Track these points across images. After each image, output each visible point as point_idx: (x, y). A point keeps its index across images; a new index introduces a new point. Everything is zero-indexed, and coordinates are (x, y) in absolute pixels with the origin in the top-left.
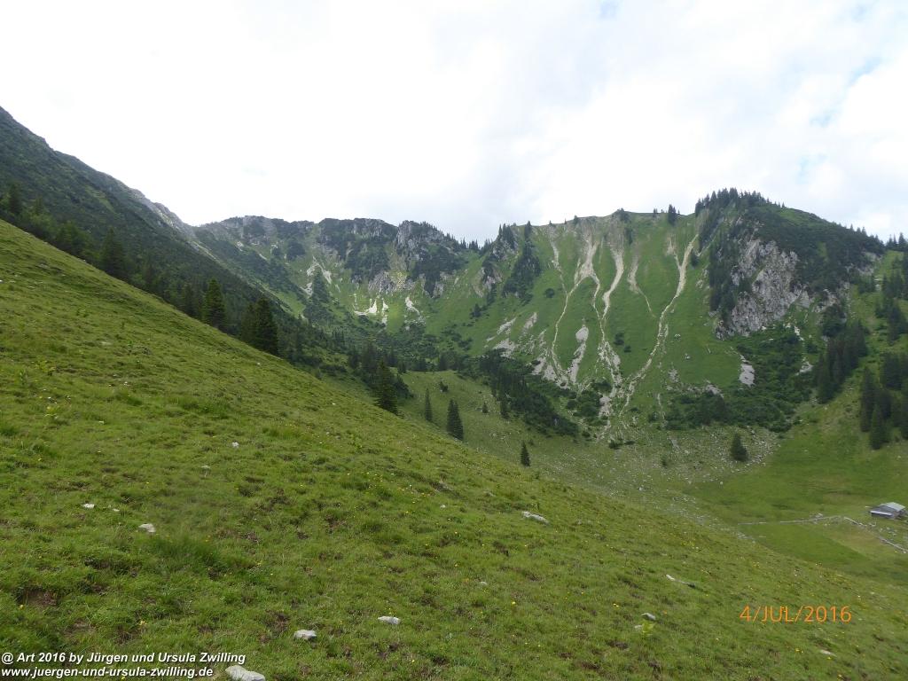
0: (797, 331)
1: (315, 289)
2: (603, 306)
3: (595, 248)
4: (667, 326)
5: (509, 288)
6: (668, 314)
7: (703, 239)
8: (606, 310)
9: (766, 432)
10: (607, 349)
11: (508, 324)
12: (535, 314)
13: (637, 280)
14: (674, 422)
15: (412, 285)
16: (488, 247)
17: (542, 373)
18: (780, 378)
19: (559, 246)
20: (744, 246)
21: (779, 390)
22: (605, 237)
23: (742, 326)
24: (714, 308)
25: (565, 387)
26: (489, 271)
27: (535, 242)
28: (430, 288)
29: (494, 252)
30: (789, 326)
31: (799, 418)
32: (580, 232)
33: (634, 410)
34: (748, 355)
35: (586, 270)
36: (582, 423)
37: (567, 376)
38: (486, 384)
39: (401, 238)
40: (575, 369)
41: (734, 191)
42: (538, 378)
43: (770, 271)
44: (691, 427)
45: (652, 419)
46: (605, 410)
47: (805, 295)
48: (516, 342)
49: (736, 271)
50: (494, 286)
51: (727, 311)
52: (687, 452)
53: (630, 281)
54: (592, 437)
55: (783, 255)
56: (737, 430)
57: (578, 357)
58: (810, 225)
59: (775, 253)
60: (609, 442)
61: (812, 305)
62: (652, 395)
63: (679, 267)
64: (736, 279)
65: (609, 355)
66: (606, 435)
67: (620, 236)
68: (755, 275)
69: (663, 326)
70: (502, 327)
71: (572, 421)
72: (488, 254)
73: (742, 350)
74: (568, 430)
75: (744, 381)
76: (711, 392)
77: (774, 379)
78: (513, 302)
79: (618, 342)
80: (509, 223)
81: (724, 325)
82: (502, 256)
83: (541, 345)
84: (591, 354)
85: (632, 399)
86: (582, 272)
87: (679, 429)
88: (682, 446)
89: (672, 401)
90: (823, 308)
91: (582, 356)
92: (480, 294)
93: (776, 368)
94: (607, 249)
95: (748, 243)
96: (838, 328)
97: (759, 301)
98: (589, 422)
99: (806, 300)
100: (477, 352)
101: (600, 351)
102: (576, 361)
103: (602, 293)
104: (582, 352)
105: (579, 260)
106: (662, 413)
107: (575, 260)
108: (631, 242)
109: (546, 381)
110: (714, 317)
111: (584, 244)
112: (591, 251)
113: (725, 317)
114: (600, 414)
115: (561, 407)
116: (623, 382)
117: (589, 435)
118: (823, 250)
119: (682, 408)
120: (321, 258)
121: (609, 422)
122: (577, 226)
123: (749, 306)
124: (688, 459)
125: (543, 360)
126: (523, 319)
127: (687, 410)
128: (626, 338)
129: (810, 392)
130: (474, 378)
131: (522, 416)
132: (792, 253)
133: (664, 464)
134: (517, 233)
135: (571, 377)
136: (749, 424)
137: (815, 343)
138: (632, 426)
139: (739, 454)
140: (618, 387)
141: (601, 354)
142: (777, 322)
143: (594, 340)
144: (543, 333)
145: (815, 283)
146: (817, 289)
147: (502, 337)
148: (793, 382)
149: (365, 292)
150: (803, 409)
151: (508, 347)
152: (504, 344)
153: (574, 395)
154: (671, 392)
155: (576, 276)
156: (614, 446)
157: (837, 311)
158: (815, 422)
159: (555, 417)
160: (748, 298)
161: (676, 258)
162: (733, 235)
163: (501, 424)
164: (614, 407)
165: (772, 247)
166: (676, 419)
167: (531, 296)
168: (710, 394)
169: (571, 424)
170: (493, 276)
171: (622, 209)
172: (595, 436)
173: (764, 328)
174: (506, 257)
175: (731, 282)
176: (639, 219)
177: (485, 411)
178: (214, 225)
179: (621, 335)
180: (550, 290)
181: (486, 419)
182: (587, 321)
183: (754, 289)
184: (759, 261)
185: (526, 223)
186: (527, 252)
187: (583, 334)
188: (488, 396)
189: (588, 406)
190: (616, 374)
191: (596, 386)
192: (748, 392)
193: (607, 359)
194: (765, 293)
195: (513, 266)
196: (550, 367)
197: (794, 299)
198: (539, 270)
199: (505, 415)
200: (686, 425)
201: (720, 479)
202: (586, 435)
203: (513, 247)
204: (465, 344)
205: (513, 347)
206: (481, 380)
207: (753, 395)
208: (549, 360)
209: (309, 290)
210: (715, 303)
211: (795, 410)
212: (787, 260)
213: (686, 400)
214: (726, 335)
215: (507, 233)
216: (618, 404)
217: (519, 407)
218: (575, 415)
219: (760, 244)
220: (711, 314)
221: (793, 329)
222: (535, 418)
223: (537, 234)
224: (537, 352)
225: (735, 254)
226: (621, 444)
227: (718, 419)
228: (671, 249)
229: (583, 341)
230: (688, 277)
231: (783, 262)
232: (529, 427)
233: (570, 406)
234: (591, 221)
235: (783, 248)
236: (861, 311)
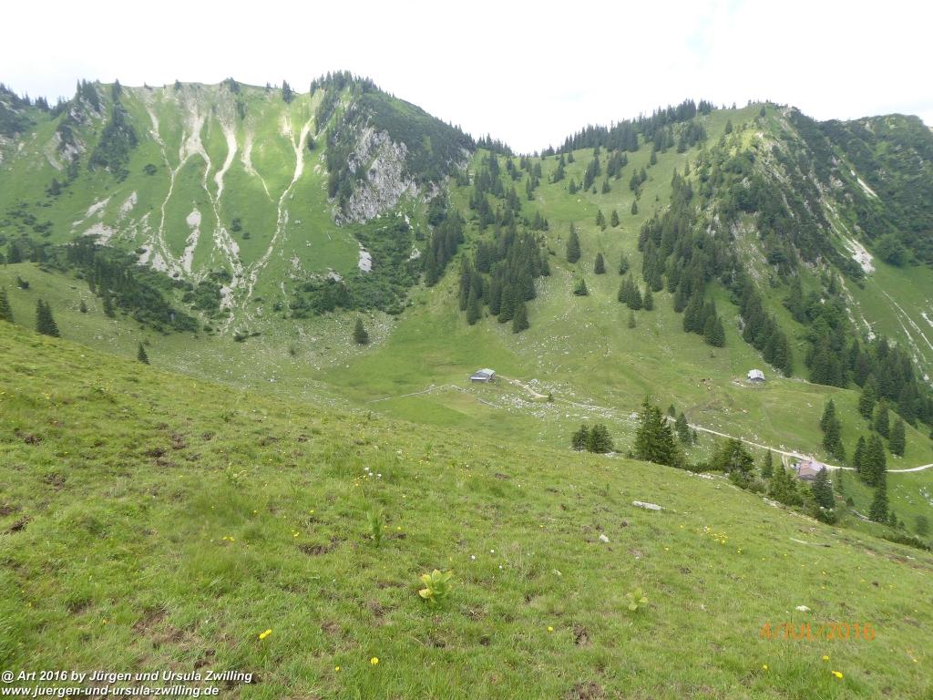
0: (407, 220)
2: (216, 187)
3: (202, 121)
4: (286, 212)
5: (98, 161)
6: (287, 199)
7: (321, 120)
8: (219, 193)
9: (383, 314)
10: (223, 235)
11: (100, 205)
12: (134, 196)
13: (251, 160)
14: (299, 311)
16: (63, 107)
17: (150, 263)
18: (394, 264)
19: (158, 114)
20: (359, 133)
21: (393, 275)
22: (214, 108)
23: (359, 214)
24: (332, 195)
25: (179, 279)
26: (68, 138)
27: (127, 107)
29: (73, 114)
30: (400, 215)
31: (411, 300)
32: (182, 99)
33: (258, 300)
34: (365, 243)
35: (193, 146)
36: (201, 316)
37: (180, 266)
38: (80, 277)
40: (188, 258)
41: (348, 74)
42: (145, 269)
43: (383, 161)
44: (317, 314)
45: (277, 309)
46: (227, 302)
47: (414, 185)
48: (113, 227)
49: (352, 157)
50: (75, 157)
51: (344, 198)
52: (314, 339)
53: (245, 161)
54: (215, 331)
55: (395, 145)
56: (358, 314)
57: (190, 244)
58: (417, 118)
59: (387, 142)
60: (234, 335)
61: (419, 195)
62: (276, 284)
63: (296, 150)
64: (352, 167)
65: (226, 242)
66: (231, 329)
67: (231, 110)
68: (370, 162)
69: (282, 211)
70: (93, 209)
71: (190, 315)
72: (64, 116)
73: (359, 237)
74: (188, 325)
75: (363, 268)
76: (333, 279)
77: (389, 265)
78: (104, 179)
79: (235, 228)
80: (91, 79)
81: (342, 212)
82: (83, 119)
83: (145, 231)
84: (206, 242)
85: (255, 289)
86: (188, 147)
87: (304, 317)
88: (308, 334)
89: (297, 289)
90: (429, 199)
91: (195, 244)
92: (58, 166)
93: (389, 255)
94: (216, 124)
95: (363, 131)
96: (441, 217)
97: (374, 190)
98: (210, 315)
99: (415, 190)
100: (61, 238)
101: (216, 238)
102: (189, 249)
103: (213, 173)
104: (196, 240)
105: (184, 132)
106: (287, 302)
107: (179, 132)
108: (243, 117)
109: (155, 272)
110: (333, 204)
111: (188, 114)
112: (197, 124)
113: (343, 204)
114: (222, 306)
115: (175, 300)
116: (244, 271)
117: (211, 330)
119: (306, 296)
121: (232, 314)
122: (180, 91)
123: (365, 194)
124: (315, 347)
125: (149, 249)
126: (117, 200)
127: (311, 298)
128: (244, 224)
129: (419, 277)
130: (63, 271)
131: (131, 314)
132: (402, 144)
133: (293, 353)
134: (102, 92)
135: (185, 266)
136: (369, 308)
137: (422, 231)
138: (258, 317)
139: (361, 338)
140: (239, 276)
141: (218, 241)
142: (389, 211)
143: (208, 225)
144: (146, 216)
145: (422, 174)
146: (424, 180)
147: (94, 220)
148: (405, 268)
150: (414, 292)
151: (103, 234)
152: (97, 229)
153: (190, 288)
154: (294, 281)
155: (181, 152)
156: (239, 339)
157: (440, 202)
158: (424, 303)
159: (172, 312)
160: (364, 186)
161: (293, 139)
162: (349, 121)
163: (106, 325)
164: (236, 298)
165: (385, 137)
166: (301, 307)
167: (128, 172)
168: (332, 282)
169: (191, 319)
170: (73, 144)
171: (232, 79)
172: (218, 330)
173: (379, 216)
174: (89, 121)
175: (348, 169)
176: (251, 92)
177: (84, 311)
179: (239, 221)
180: (150, 165)
181: (86, 319)
182: (199, 204)
183: (370, 177)
184: (373, 149)
185: (114, 81)
186: (118, 119)
187: (194, 218)
188: (84, 292)
189: (207, 298)
190: (236, 262)
191: (214, 276)
192: (367, 280)
193: (225, 247)
194: (379, 182)
195: (99, 132)
196: (158, 257)
197: (404, 189)
198: (134, 141)
199: (109, 313)
200: (311, 313)
201: (346, 363)
202: (208, 330)
203: (97, 109)
204: (42, 229)
205: (109, 233)
206: (72, 273)
207: (371, 281)
208: (157, 248)
210: (334, 188)
211: (407, 293)
212: (397, 151)
213: (309, 288)
214: (344, 222)
215: (88, 92)
216: (240, 295)
217: (126, 303)
218: (193, 308)
219: (374, 132)
220: (330, 201)
221: (403, 217)
222: (147, 315)
223: (128, 96)
224: (140, 239)
225: (351, 140)
226: (247, 337)
227: (340, 305)
228: (286, 129)
229: (195, 226)
230: (306, 162)
231: (394, 152)
232: (142, 324)
233: (187, 299)
234: (195, 88)
235: (394, 138)
236: (458, 203)
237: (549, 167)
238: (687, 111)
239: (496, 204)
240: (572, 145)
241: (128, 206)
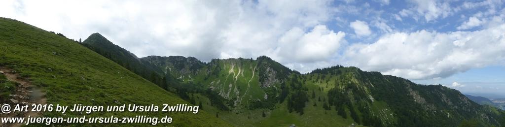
0: (276, 88)
1: (167, 72)
2: (236, 79)
3: (234, 66)
4: (250, 85)
5: (214, 74)
6: (250, 82)
7: (258, 66)
8: (236, 81)
9: (269, 110)
10: (236, 90)
11: (213, 82)
12: (219, 80)
13: (243, 74)
14: (251, 108)
15: (190, 72)
16: (209, 63)
19: (225, 64)
20: (267, 68)
21: (272, 100)
22: (237, 63)
23: (265, 86)
25: (226, 98)
26: (209, 69)
27: (220, 63)
28: (194, 73)
30: (274, 86)
31: (276, 107)
33: (242, 104)
34: (266, 92)
38: (208, 97)
39: (188, 61)
40: (228, 94)
41: (265, 56)
42: (220, 96)
43: (271, 74)
45: (246, 107)
46: (235, 104)
47: (278, 80)
48: (215, 87)
49: (265, 73)
50: (210, 73)
51: (262, 82)
52: (253, 115)
56: (263, 109)
57: (229, 91)
61: (279, 82)
62: (246, 101)
63: (253, 72)
64: (265, 75)
66: (235, 111)
67: (240, 64)
68: (268, 75)
70: (211, 83)
72: (209, 65)
75: (265, 98)
77: (271, 98)
78: (214, 77)
79: (239, 88)
82: (212, 66)
83: (221, 88)
84: (232, 91)
85: (241, 102)
86: (231, 71)
88: (252, 113)
90: (281, 83)
92: (206, 74)
93: (271, 96)
94: (237, 66)
96: (284, 87)
97: (269, 81)
98: (231, 107)
100: (205, 89)
101: (234, 90)
103: (235, 76)
107: (229, 68)
108: (242, 65)
109: (222, 97)
110: (259, 84)
111: (231, 64)
113: (262, 84)
115: (225, 103)
116: (240, 98)
118: (281, 71)
120: (169, 65)
121: (236, 107)
122: (230, 60)
124: (254, 117)
126: (216, 81)
127: (254, 105)
128: (240, 87)
129: (278, 101)
130: (205, 95)
131: (216, 106)
134: (216, 61)
135: (227, 96)
136: (266, 108)
137: (279, 90)
138: (241, 108)
139: (264, 115)
140: (238, 99)
142: (272, 85)
143: (233, 87)
144: (221, 85)
146: (280, 79)
147: (212, 85)
148: (275, 99)
149: (179, 73)
150: (277, 105)
151: (213, 88)
152: (212, 87)
153: (228, 101)
154: (250, 101)
155: (229, 72)
156: (237, 113)
157: (284, 84)
158: (278, 108)
159: (224, 106)
160: (267, 80)
161: (252, 70)
162: (264, 66)
163: (211, 107)
164: (237, 104)
165: (272, 69)
167: (219, 76)
168: (258, 101)
169: (227, 108)
170: (210, 71)
171: (241, 57)
172: (233, 111)
173: (270, 87)
176: (244, 60)
177: (208, 104)
178: (144, 58)
180: (223, 75)
181: (208, 106)
182: (232, 83)
183: (268, 78)
184: (269, 72)
185: (218, 59)
186: (218, 66)
187: (231, 86)
188: (208, 100)
189: (231, 103)
190: (238, 96)
191: (233, 99)
193: (236, 92)
194: (270, 79)
195: (214, 68)
196: (223, 93)
197: (276, 81)
198: (221, 70)
199: (212, 105)
200: (253, 108)
202: (231, 110)
203: (215, 64)
204: (202, 87)
207: (267, 101)
208: (222, 91)
209: (166, 72)
210: (260, 81)
211: (275, 105)
212: (275, 72)
213: (253, 103)
214: (262, 87)
215: (213, 61)
217: (215, 103)
218: (228, 105)
219: (270, 68)
222: (219, 106)
223: (220, 61)
224: (219, 90)
225: (264, 70)
226: (239, 113)
227: (260, 107)
228: (251, 67)
230: (255, 74)
232: (218, 108)
233: (227, 103)
234: (234, 59)
235: (274, 70)
236: (288, 84)
237: (308, 77)
238: (338, 67)
239: (296, 85)
240: (313, 72)
241: (218, 82)
